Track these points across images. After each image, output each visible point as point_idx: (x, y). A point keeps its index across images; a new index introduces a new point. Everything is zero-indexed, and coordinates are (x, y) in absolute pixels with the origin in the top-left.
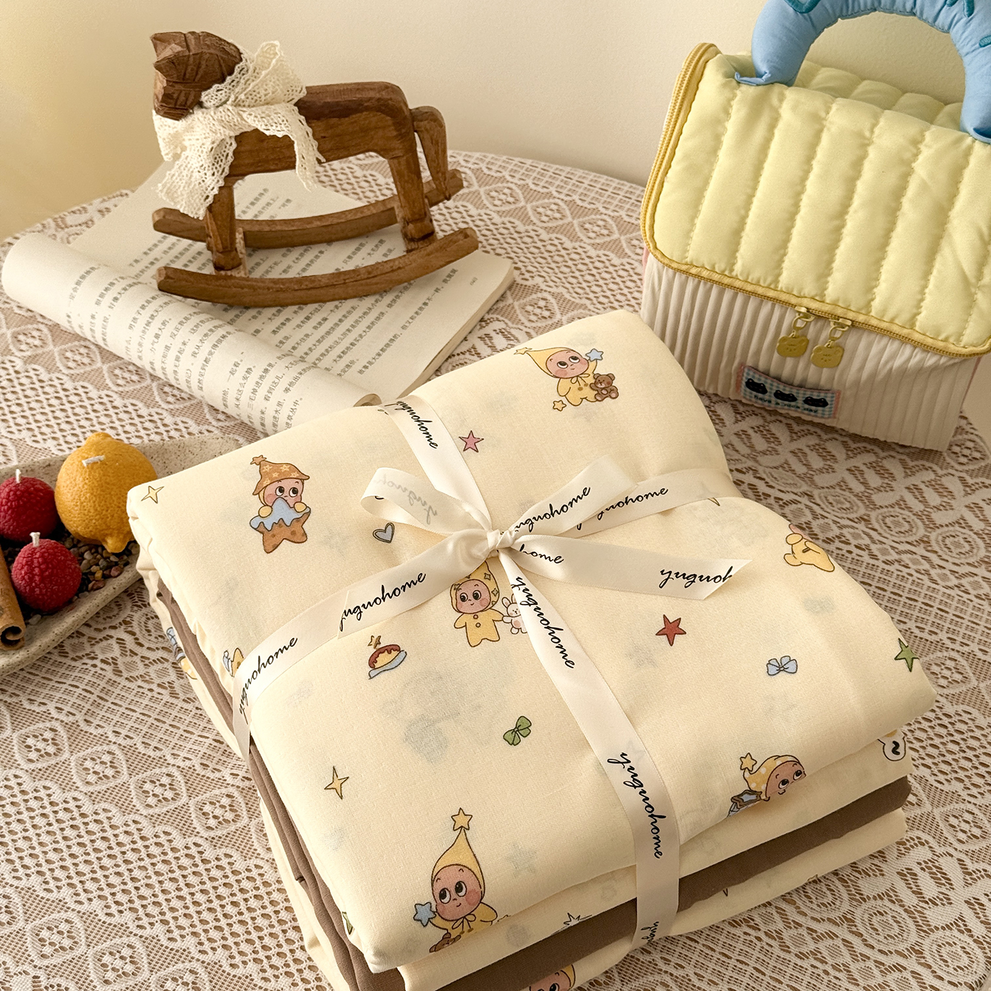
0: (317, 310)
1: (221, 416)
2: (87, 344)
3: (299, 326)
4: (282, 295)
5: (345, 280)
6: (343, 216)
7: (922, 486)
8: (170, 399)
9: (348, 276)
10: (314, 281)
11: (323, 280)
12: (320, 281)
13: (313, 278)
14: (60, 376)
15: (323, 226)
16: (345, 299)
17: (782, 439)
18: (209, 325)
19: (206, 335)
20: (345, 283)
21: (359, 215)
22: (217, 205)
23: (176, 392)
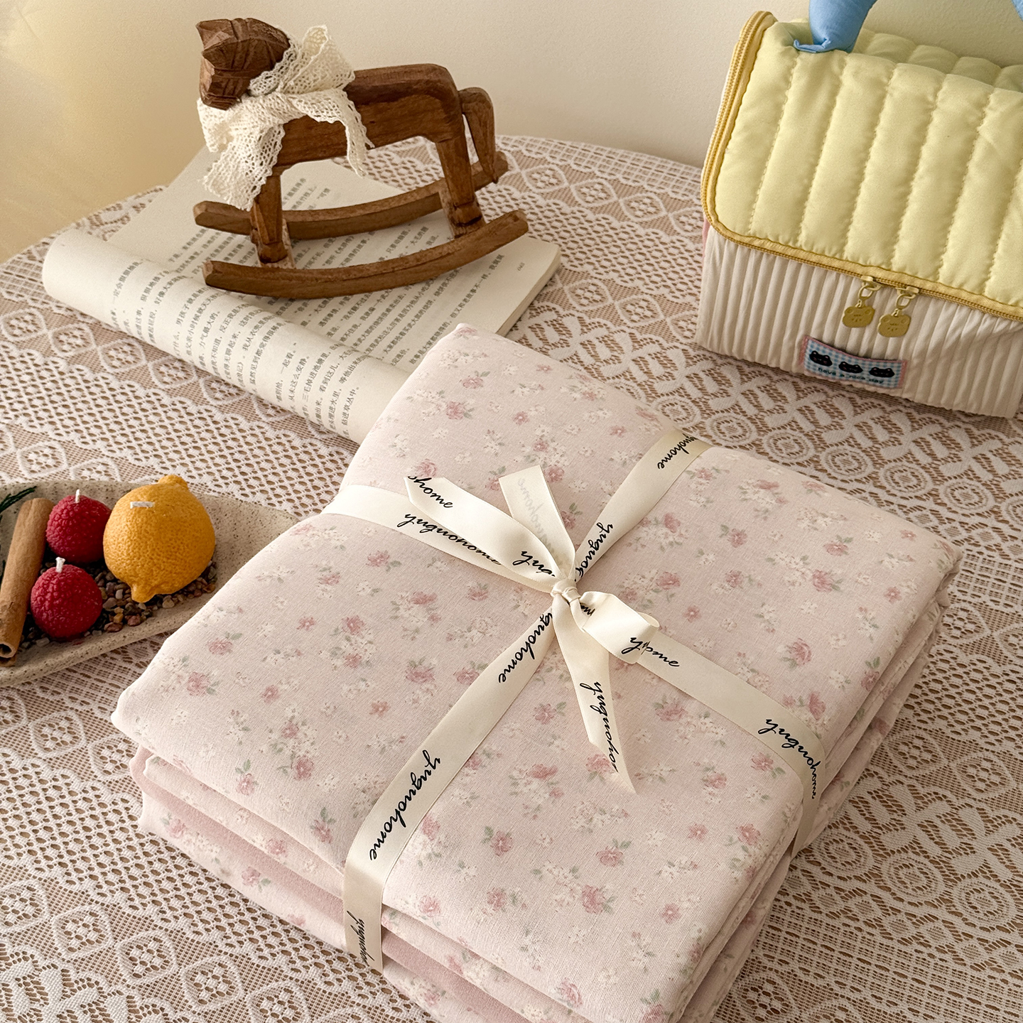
0: (363, 300)
1: (271, 411)
2: (131, 341)
3: (346, 317)
4: (329, 286)
7: (989, 455)
8: (218, 395)
10: (362, 271)
12: (367, 270)
13: (361, 267)
14: (105, 375)
15: (367, 214)
17: (846, 413)
19: (256, 327)
21: (403, 202)
22: (264, 195)
23: (224, 388)
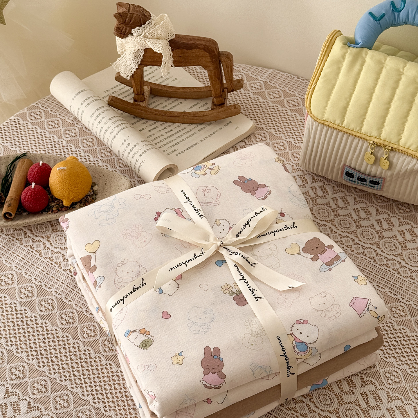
0: (170, 126)
3: (160, 131)
4: (157, 117)
5: (184, 116)
6: (193, 89)
9: (185, 114)
10: (171, 114)
11: (175, 114)
12: (174, 114)
13: (171, 112)
15: (184, 92)
16: (183, 123)
18: (120, 122)
19: (117, 126)
20: (183, 117)
21: (199, 90)
22: (136, 75)
